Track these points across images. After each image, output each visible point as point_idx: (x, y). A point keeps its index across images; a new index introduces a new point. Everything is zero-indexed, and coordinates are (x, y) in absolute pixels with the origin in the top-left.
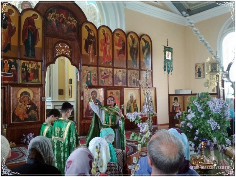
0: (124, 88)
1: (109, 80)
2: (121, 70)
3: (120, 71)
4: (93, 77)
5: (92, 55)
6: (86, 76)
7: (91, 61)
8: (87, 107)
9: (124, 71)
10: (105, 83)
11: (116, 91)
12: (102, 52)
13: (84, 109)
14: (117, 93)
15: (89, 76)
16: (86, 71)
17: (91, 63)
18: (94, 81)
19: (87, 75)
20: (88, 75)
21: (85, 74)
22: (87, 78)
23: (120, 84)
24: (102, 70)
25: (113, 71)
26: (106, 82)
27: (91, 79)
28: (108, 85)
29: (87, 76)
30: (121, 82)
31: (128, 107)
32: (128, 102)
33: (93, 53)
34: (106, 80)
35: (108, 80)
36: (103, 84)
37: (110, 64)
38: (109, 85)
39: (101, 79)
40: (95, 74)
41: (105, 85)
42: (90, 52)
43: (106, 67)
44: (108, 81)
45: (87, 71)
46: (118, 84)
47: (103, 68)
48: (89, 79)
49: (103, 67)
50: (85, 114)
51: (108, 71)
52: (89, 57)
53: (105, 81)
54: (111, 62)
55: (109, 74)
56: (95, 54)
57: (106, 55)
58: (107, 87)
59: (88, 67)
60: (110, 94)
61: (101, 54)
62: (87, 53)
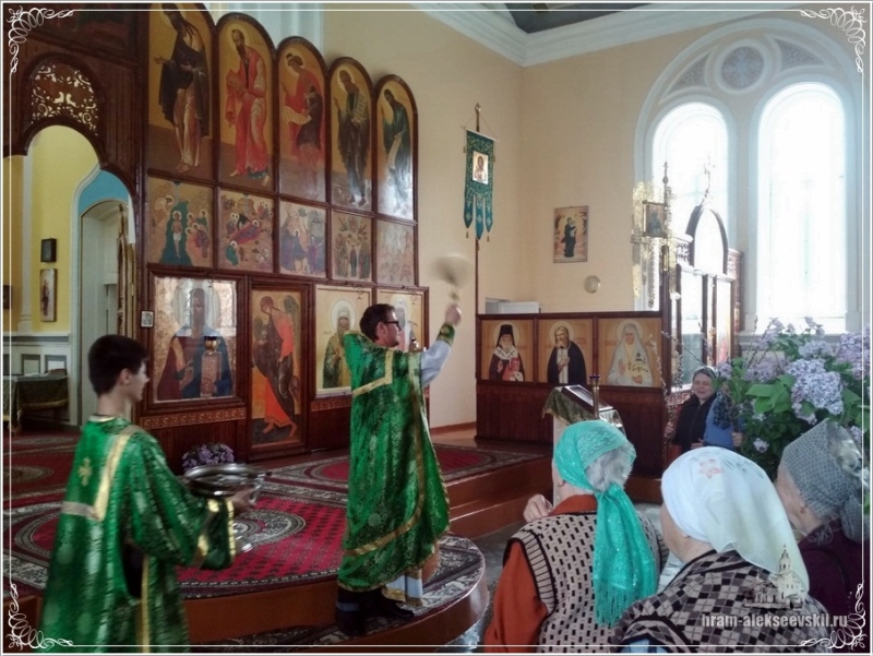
0: (318, 286)
1: (257, 247)
2: (308, 209)
3: (302, 214)
4: (193, 229)
5: (192, 135)
6: (163, 224)
7: (187, 157)
8: (165, 357)
9: (316, 213)
10: (242, 259)
11: (285, 294)
12: (234, 126)
13: (156, 368)
14: (288, 304)
15: (176, 224)
16: (163, 202)
17: (186, 168)
18: (198, 246)
19: (168, 218)
20: (172, 220)
21: (161, 214)
22: (169, 235)
23: (301, 268)
24: (232, 203)
25: (276, 210)
26: (247, 256)
27: (184, 236)
28: (255, 269)
29: (170, 224)
30: (305, 261)
31: (329, 361)
32: (330, 343)
33: (195, 126)
34: (248, 246)
35: (253, 247)
36: (236, 263)
37: (264, 178)
38: (259, 270)
39: (228, 241)
40: (201, 215)
41: (242, 266)
42: (182, 119)
43: (246, 191)
44: (255, 251)
45: (169, 200)
46: (294, 269)
47: (237, 196)
48: (177, 237)
49: (237, 189)
50: (159, 387)
51: (256, 207)
52: (180, 142)
53: (242, 251)
54: (266, 170)
55: (261, 223)
56: (202, 129)
57: (249, 140)
58: (251, 275)
59: (172, 183)
60: (262, 306)
61: (229, 134)
62: (172, 121)
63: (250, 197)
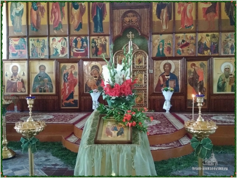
4: (166, 47)
5: (166, 21)
14: (202, 65)
15: (161, 46)
17: (164, 30)
21: (156, 44)
24: (179, 37)
29: (159, 46)
33: (167, 18)
36: (181, 54)
37: (191, 27)
39: (178, 48)
42: (163, 17)
43: (185, 33)
44: (188, 50)
49: (181, 33)
52: (162, 24)
53: (183, 51)
54: (193, 25)
55: (190, 41)
56: (169, 18)
57: (186, 17)
60: (191, 66)
62: (160, 19)
63: (186, 34)
